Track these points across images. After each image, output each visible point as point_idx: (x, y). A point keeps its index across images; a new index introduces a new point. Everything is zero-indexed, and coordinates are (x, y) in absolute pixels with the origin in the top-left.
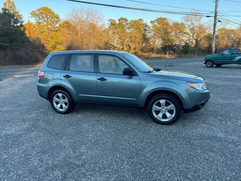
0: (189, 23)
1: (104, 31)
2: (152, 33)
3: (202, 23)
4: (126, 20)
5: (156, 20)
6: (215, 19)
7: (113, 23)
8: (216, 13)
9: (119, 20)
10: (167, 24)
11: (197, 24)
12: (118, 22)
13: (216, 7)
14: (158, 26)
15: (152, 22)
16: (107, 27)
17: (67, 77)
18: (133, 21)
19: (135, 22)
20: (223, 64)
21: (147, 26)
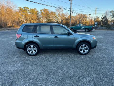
0: (58, 12)
1: (16, 13)
2: (41, 16)
3: (63, 12)
4: (28, 8)
5: (43, 10)
6: (71, 11)
7: (21, 9)
8: (71, 9)
9: (24, 8)
10: (48, 12)
11: (61, 13)
12: (24, 9)
13: (71, 7)
14: (44, 12)
15: (41, 10)
16: (18, 11)
17: (37, 36)
18: (31, 9)
19: (33, 9)
20: (77, 30)
21: (38, 12)
